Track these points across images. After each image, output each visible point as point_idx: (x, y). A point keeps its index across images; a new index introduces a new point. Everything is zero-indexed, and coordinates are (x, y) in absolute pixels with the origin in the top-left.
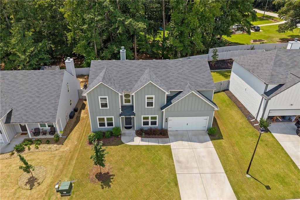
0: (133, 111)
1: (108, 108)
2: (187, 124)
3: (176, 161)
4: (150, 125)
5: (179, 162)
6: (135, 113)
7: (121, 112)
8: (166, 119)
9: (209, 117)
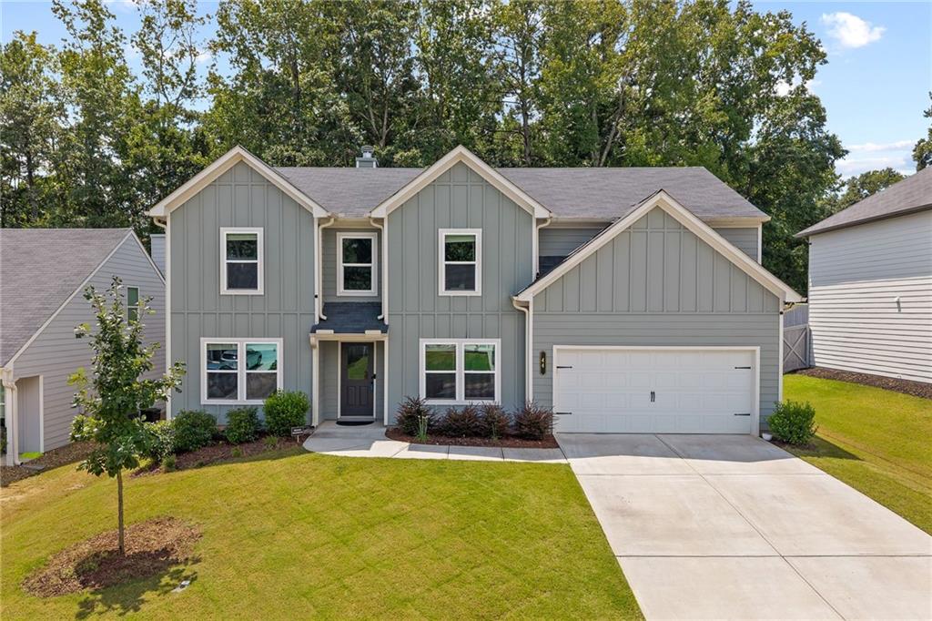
0: (379, 317)
1: (260, 290)
2: (653, 394)
3: (611, 509)
4: (460, 399)
5: (623, 512)
6: (386, 323)
7: (320, 319)
8: (543, 355)
9: (758, 349)
